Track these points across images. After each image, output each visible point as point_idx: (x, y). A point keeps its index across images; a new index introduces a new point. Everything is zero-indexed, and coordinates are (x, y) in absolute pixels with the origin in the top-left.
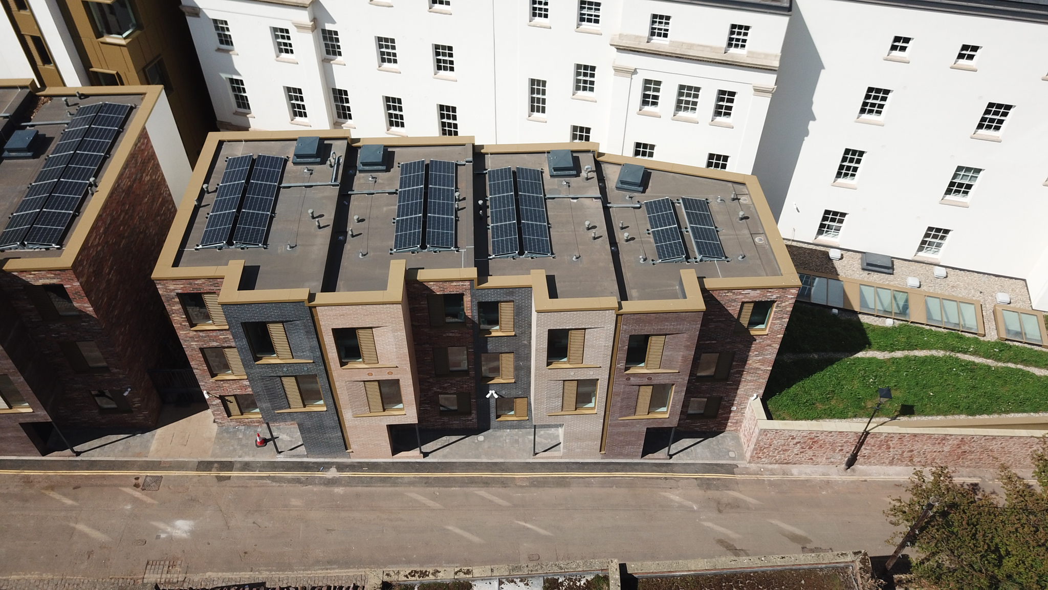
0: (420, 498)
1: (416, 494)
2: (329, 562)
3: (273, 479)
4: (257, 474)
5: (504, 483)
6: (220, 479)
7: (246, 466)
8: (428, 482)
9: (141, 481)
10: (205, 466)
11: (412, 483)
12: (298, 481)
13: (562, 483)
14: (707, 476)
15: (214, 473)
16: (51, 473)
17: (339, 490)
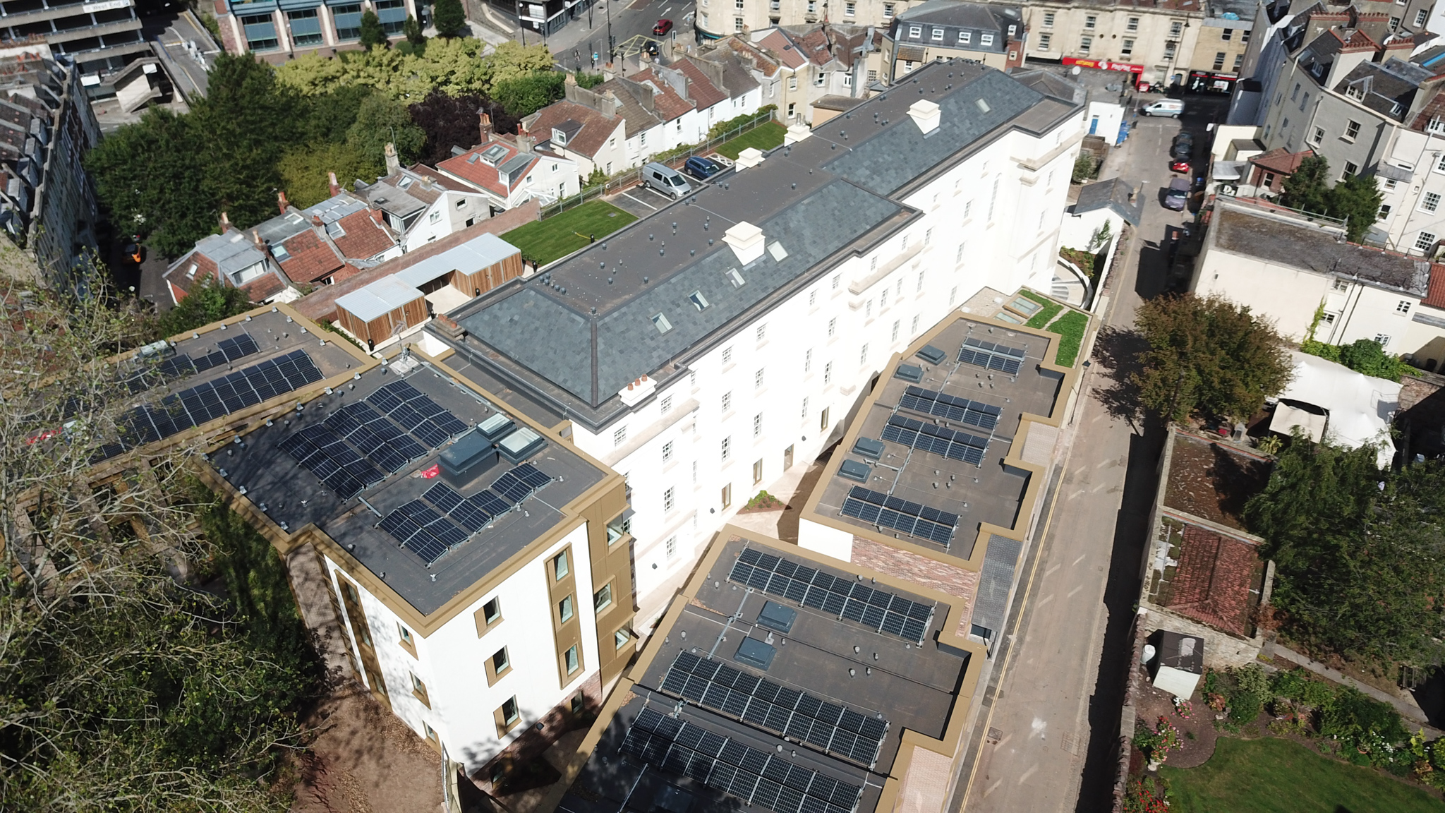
0: (1045, 601)
1: (1041, 603)
2: (1082, 660)
3: (1008, 670)
4: (1002, 676)
5: (1043, 562)
6: (1001, 695)
7: (995, 680)
8: (1033, 595)
9: (991, 740)
10: (987, 702)
11: (1032, 602)
12: (1014, 657)
13: (1051, 537)
14: (1062, 476)
15: (995, 698)
16: (968, 791)
17: (1028, 638)
